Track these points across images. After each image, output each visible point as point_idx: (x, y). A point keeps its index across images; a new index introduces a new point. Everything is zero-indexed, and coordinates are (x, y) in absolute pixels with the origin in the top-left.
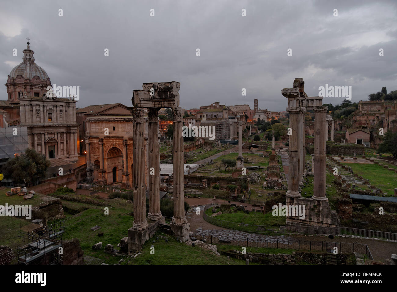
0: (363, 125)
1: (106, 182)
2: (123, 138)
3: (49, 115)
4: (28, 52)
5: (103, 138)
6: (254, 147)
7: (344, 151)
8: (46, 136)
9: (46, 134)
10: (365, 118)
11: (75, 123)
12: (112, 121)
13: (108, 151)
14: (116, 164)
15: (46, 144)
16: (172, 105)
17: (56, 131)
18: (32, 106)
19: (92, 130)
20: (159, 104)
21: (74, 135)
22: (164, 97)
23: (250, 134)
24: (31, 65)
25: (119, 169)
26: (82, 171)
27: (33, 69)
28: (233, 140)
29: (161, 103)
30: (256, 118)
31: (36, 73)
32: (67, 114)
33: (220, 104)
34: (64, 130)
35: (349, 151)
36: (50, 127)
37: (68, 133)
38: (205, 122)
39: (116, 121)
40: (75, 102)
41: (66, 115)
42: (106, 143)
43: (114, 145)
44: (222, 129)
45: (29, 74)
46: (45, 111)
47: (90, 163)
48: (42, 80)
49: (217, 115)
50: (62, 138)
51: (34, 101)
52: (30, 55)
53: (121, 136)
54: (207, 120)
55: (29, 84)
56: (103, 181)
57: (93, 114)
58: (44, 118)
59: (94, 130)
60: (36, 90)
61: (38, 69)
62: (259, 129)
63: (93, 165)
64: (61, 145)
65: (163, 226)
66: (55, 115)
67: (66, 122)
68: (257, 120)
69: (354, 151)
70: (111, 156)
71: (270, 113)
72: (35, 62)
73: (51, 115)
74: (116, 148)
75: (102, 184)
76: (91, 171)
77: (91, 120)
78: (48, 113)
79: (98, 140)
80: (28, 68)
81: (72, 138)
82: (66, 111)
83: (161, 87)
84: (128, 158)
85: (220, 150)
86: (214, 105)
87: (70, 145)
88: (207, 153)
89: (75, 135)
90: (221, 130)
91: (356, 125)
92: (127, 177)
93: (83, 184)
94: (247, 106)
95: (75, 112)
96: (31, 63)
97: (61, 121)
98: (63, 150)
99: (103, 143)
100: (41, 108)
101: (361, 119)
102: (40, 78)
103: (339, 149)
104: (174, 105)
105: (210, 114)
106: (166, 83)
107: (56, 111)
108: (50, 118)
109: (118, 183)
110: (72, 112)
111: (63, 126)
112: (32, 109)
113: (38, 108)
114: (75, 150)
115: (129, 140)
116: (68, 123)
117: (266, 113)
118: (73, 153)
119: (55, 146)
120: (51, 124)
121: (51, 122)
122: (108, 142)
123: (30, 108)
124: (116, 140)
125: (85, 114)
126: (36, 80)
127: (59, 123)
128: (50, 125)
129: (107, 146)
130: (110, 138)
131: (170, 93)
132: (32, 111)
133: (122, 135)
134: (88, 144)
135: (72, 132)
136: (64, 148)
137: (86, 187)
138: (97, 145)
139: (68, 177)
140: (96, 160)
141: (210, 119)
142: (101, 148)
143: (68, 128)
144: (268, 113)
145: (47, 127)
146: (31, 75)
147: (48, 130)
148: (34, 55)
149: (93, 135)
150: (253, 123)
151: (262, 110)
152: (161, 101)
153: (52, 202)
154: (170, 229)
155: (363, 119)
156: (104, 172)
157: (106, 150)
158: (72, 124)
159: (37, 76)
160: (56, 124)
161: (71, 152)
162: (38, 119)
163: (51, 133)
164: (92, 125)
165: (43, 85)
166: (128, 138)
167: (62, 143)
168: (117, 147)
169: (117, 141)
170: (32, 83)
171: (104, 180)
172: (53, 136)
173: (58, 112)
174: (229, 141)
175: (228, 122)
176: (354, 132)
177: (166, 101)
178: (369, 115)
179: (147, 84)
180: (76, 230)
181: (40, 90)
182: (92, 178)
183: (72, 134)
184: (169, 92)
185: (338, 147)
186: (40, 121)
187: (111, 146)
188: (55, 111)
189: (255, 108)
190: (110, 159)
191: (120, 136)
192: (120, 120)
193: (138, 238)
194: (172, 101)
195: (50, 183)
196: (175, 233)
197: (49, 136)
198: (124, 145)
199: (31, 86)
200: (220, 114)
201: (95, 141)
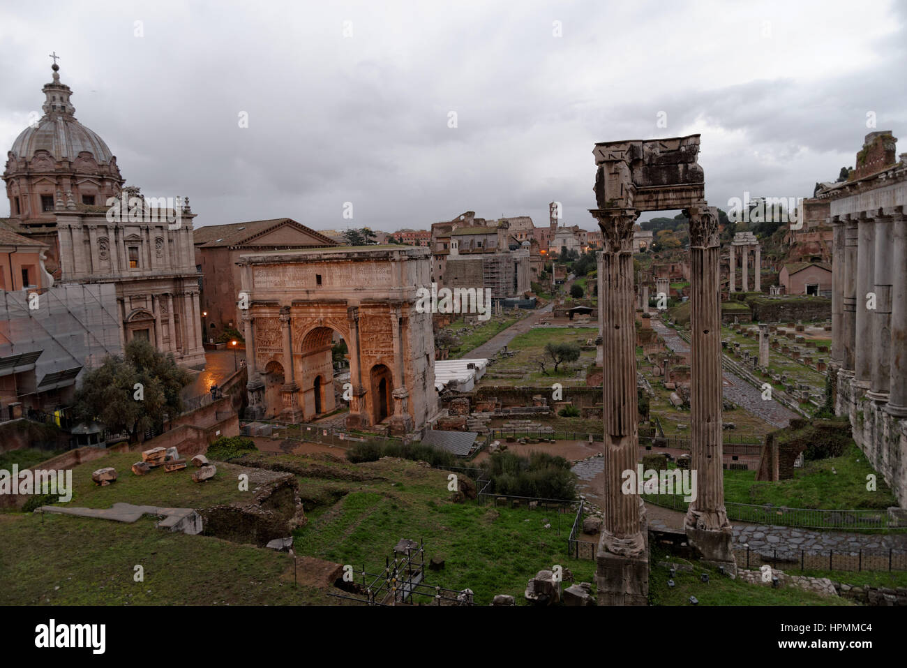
0: (811, 254)
1: (302, 416)
2: (346, 303)
3: (131, 252)
4: (57, 91)
5: (290, 305)
6: (582, 312)
7: (791, 312)
8: (127, 306)
9: (127, 300)
10: (817, 237)
11: (194, 271)
12: (312, 261)
13: (302, 339)
14: (321, 368)
15: (128, 326)
16: (694, 201)
17: (150, 292)
18: (88, 229)
19: (257, 286)
20: (646, 201)
21: (192, 299)
22: (664, 179)
23: (554, 283)
24: (67, 124)
25: (328, 380)
26: (235, 392)
27: (74, 134)
28: (523, 299)
29: (655, 198)
30: (555, 247)
31: (82, 144)
32: (172, 247)
33: (476, 217)
34: (167, 288)
35: (801, 312)
36: (135, 281)
37: (179, 295)
38: (456, 259)
39: (325, 260)
40: (191, 218)
41: (170, 250)
42: (299, 318)
43: (321, 322)
44: (497, 273)
45: (65, 146)
46: (121, 242)
47: (255, 369)
48: (100, 163)
49: (485, 240)
50: (164, 309)
51: (91, 216)
52: (61, 99)
53: (341, 298)
54: (460, 254)
55: (67, 174)
56: (295, 414)
57: (226, 247)
58: (119, 260)
59: (263, 285)
60: (87, 187)
61: (86, 135)
62: (569, 271)
63: (263, 374)
64: (164, 326)
65: (662, 535)
66: (145, 251)
67: (172, 268)
68: (558, 251)
69: (812, 313)
70: (311, 350)
71: (586, 233)
72: (75, 116)
73: (135, 252)
74: (325, 327)
75: (293, 420)
76: (260, 389)
77: (254, 260)
78: (127, 247)
79: (278, 311)
80: (60, 130)
81: (188, 308)
82: (170, 241)
83: (653, 151)
84: (361, 353)
85: (504, 322)
86: (462, 218)
87: (183, 326)
88: (478, 330)
89: (194, 300)
90: (496, 275)
91: (797, 253)
92: (361, 399)
93: (250, 424)
94: (527, 220)
95: (192, 242)
96: (66, 119)
97: (161, 266)
98: (167, 340)
99: (290, 318)
100: (112, 234)
101: (808, 240)
102: (95, 158)
103: (780, 308)
104: (702, 200)
105: (467, 240)
106: (665, 140)
107: (148, 241)
108: (134, 260)
109: (326, 416)
110: (186, 243)
111: (166, 280)
112: (87, 238)
113: (102, 234)
114: (196, 339)
115: (363, 307)
116: (177, 272)
117: (578, 234)
118: (191, 345)
119: (150, 330)
120: (137, 274)
121: (137, 269)
122: (305, 314)
123: (82, 233)
124: (327, 307)
125: (201, 248)
126: (84, 163)
127: (155, 272)
128: (136, 278)
129: (301, 324)
130: (310, 303)
131: (686, 167)
132: (89, 241)
133: (344, 295)
134: (248, 321)
135: (188, 293)
136: (169, 334)
137: (260, 432)
138: (272, 324)
139: (216, 410)
140: (271, 362)
141: (468, 251)
142: (285, 332)
143: (178, 283)
144: (582, 234)
145: (127, 282)
146: (71, 150)
147: (129, 289)
148: (71, 97)
149: (262, 299)
150: (551, 258)
151: (569, 228)
152: (657, 192)
153: (277, 485)
154: (688, 544)
155: (812, 239)
156: (295, 390)
157: (300, 336)
158: (187, 272)
159: (89, 153)
160: (148, 273)
161: (188, 345)
162: (105, 264)
163: (139, 298)
164: (256, 273)
165: (102, 176)
166: (362, 303)
167: (165, 322)
168: (328, 326)
169: (330, 310)
170: (76, 170)
171: (296, 411)
172: (143, 305)
173: (153, 243)
174: (517, 302)
175: (511, 256)
176: (801, 270)
177: (675, 191)
178: (826, 231)
179: (608, 145)
180: (359, 556)
181: (97, 188)
182: (263, 407)
183: (188, 299)
184: (681, 167)
185: (776, 305)
186: (110, 269)
187: (311, 324)
188: (145, 242)
189: (551, 224)
190: (307, 358)
191: (338, 297)
192: (336, 259)
193: (632, 579)
194: (696, 190)
195: (187, 427)
196: (706, 554)
197: (134, 306)
198: (352, 321)
199: (73, 178)
200: (490, 238)
201: (266, 312)
